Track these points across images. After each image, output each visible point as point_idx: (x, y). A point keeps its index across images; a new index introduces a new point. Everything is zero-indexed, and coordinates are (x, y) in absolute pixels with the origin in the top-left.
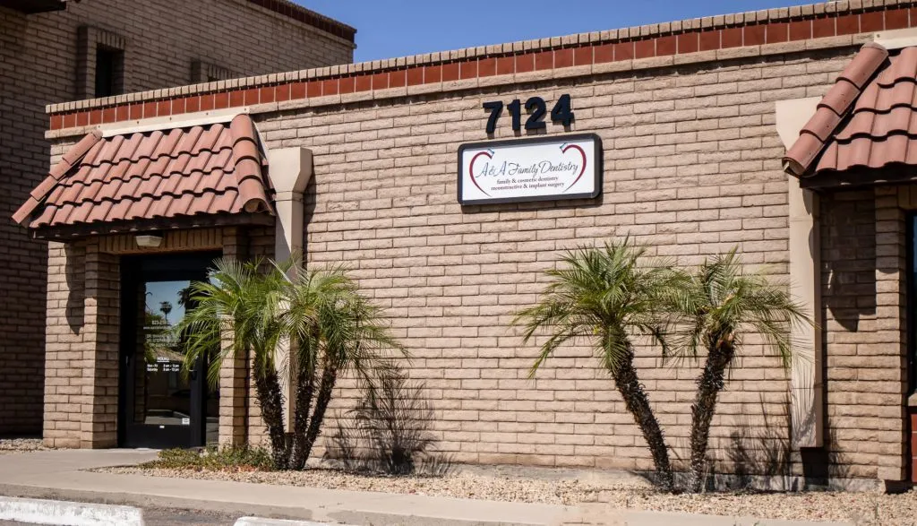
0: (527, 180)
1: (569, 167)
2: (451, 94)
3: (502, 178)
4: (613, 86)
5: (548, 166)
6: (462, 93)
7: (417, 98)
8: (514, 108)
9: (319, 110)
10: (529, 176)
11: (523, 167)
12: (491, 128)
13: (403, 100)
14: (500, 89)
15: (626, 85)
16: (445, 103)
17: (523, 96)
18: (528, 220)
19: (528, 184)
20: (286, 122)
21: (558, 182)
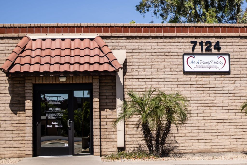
0: (206, 66)
1: (220, 63)
2: (179, 37)
3: (198, 65)
4: (233, 40)
5: (213, 62)
6: (183, 37)
7: (166, 37)
8: (201, 44)
9: (128, 37)
10: (207, 65)
11: (205, 62)
12: (193, 49)
13: (161, 37)
14: (196, 37)
15: (237, 40)
16: (177, 40)
17: (205, 40)
18: (206, 78)
19: (207, 67)
20: (114, 40)
21: (217, 67)
